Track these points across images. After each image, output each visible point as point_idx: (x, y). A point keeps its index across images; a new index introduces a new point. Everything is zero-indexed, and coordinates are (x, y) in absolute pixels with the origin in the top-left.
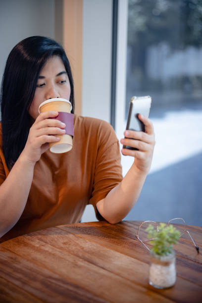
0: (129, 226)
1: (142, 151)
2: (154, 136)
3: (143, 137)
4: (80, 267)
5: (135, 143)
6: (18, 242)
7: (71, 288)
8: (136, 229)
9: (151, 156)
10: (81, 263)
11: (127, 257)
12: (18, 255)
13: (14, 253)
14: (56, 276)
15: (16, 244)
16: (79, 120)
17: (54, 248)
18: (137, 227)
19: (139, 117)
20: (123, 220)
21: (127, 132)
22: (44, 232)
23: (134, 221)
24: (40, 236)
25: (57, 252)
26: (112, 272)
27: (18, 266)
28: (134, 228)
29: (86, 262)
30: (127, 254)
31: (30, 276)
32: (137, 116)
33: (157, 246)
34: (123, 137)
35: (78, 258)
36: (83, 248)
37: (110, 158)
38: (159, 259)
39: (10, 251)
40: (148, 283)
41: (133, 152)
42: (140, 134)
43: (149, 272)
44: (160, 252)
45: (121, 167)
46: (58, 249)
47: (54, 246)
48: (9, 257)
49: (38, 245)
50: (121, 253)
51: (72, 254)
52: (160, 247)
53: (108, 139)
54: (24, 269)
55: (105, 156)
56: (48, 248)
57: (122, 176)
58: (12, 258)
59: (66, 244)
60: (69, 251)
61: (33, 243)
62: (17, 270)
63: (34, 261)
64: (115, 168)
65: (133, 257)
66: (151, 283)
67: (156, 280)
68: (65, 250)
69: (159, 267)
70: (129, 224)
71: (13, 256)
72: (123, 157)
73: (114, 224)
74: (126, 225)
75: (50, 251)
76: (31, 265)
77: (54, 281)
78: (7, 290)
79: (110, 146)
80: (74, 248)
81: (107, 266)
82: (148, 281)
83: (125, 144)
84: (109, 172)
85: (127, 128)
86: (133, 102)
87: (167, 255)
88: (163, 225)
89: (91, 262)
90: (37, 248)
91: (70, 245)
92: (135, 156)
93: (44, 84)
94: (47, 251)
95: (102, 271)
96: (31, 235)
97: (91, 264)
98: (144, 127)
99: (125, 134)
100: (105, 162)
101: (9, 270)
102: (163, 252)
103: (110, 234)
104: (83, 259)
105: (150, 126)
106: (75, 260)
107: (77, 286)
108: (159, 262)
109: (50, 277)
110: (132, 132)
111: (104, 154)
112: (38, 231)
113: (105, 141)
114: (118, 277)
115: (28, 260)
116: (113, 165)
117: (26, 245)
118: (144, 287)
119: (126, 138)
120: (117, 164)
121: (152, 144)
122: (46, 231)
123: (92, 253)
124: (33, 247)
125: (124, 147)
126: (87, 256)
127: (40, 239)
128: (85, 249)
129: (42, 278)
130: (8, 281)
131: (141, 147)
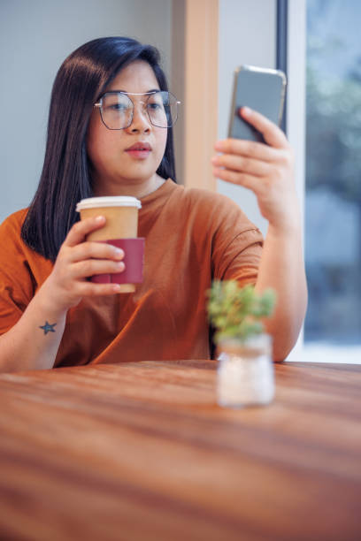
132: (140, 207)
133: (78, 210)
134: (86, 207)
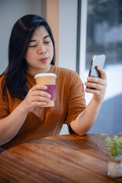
0: (91, 137)
1: (98, 90)
2: (106, 80)
3: (99, 81)
4: (62, 163)
5: (94, 85)
6: (22, 147)
7: (58, 177)
8: (97, 139)
9: (104, 93)
10: (63, 161)
11: (91, 157)
12: (22, 155)
13: (19, 154)
14: (48, 169)
15: (21, 148)
16: (58, 70)
17: (44, 151)
18: (97, 138)
19: (97, 68)
20: (87, 133)
21: (89, 78)
22: (38, 141)
23: (94, 134)
24: (35, 144)
25: (47, 154)
26: (83, 167)
27: (23, 163)
28: (95, 139)
29: (66, 161)
30: (91, 155)
31: (31, 169)
32: (96, 68)
33: (112, 150)
34: (86, 81)
35: (60, 158)
36: (63, 152)
37: (78, 94)
38: (114, 159)
39: (17, 153)
40: (107, 175)
41: (92, 91)
42: (97, 79)
43: (107, 167)
44: (114, 154)
45: (85, 100)
46: (47, 152)
47: (44, 150)
48: (16, 157)
49: (34, 150)
50: (88, 154)
51: (56, 155)
52: (114, 151)
53: (76, 82)
54: (27, 165)
55: (75, 93)
56: (41, 151)
57: (85, 106)
58: (18, 158)
59: (52, 149)
60: (54, 153)
61: (31, 148)
62: (22, 165)
63: (33, 159)
64: (82, 101)
65: (95, 157)
66: (108, 174)
67: (112, 172)
68: (52, 152)
69: (114, 164)
70: (91, 136)
71: (19, 156)
72: (86, 93)
73: (82, 136)
74: (89, 136)
75: (42, 153)
76: (31, 162)
77: (46, 173)
78: (17, 178)
79: (78, 87)
80: (57, 151)
81: (79, 163)
82: (106, 172)
83: (87, 85)
84: (78, 102)
85: (89, 75)
86: (94, 59)
87: (119, 157)
88: (116, 137)
89: (68, 160)
90: (34, 151)
91: (54, 149)
92: (94, 93)
93: (36, 45)
94: (41, 153)
95: (76, 166)
96: (29, 143)
97: (69, 162)
98: (100, 75)
99: (88, 79)
100: (76, 96)
101: (17, 165)
102: (117, 154)
103: (80, 142)
104: (63, 158)
105: (104, 74)
106: (58, 159)
107: (61, 176)
108: (114, 161)
109: (44, 170)
110: (92, 78)
111: (75, 92)
112: (34, 141)
113: (75, 84)
114: (86, 170)
115: (29, 159)
116: (80, 98)
117: (27, 149)
118: (104, 176)
119: (88, 82)
120: (83, 98)
121: (105, 85)
122: (38, 140)
123: (69, 154)
124: (31, 151)
125: (87, 87)
126: (66, 156)
127: (35, 146)
128: (64, 152)
129: (38, 170)
130: (17, 173)
131: (98, 88)
132: (56, 77)
133: (35, 78)
134: (38, 77)
